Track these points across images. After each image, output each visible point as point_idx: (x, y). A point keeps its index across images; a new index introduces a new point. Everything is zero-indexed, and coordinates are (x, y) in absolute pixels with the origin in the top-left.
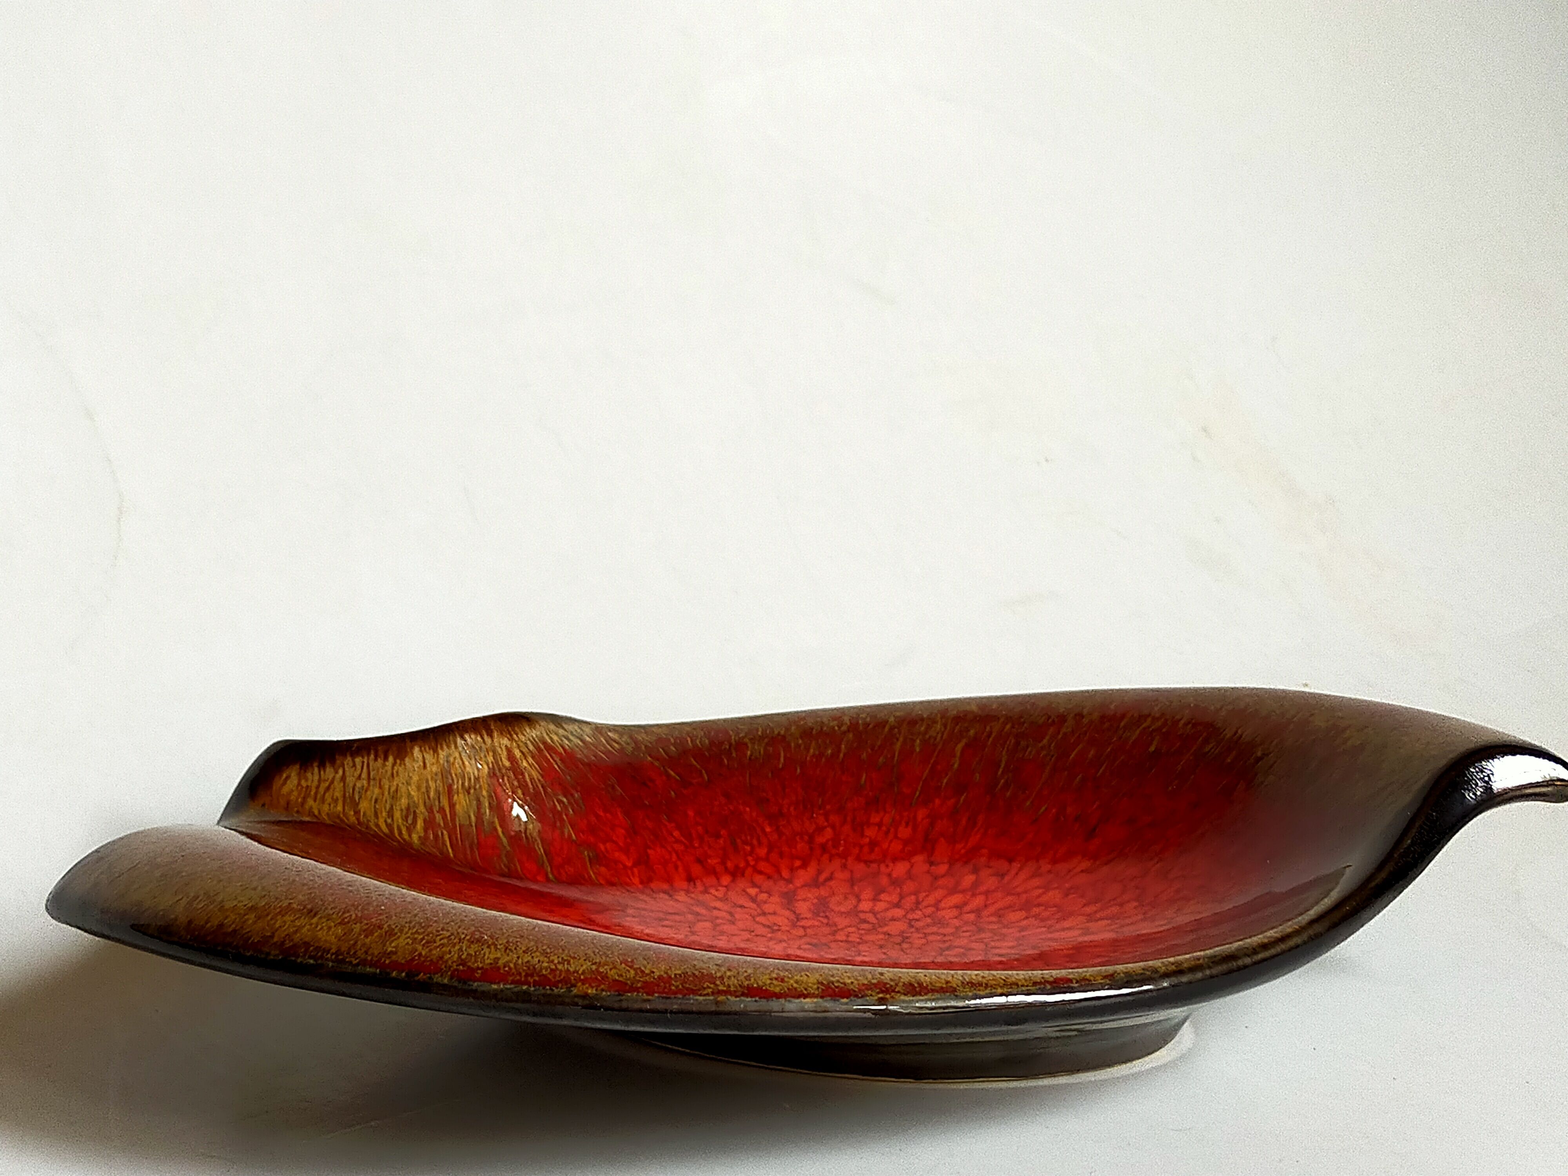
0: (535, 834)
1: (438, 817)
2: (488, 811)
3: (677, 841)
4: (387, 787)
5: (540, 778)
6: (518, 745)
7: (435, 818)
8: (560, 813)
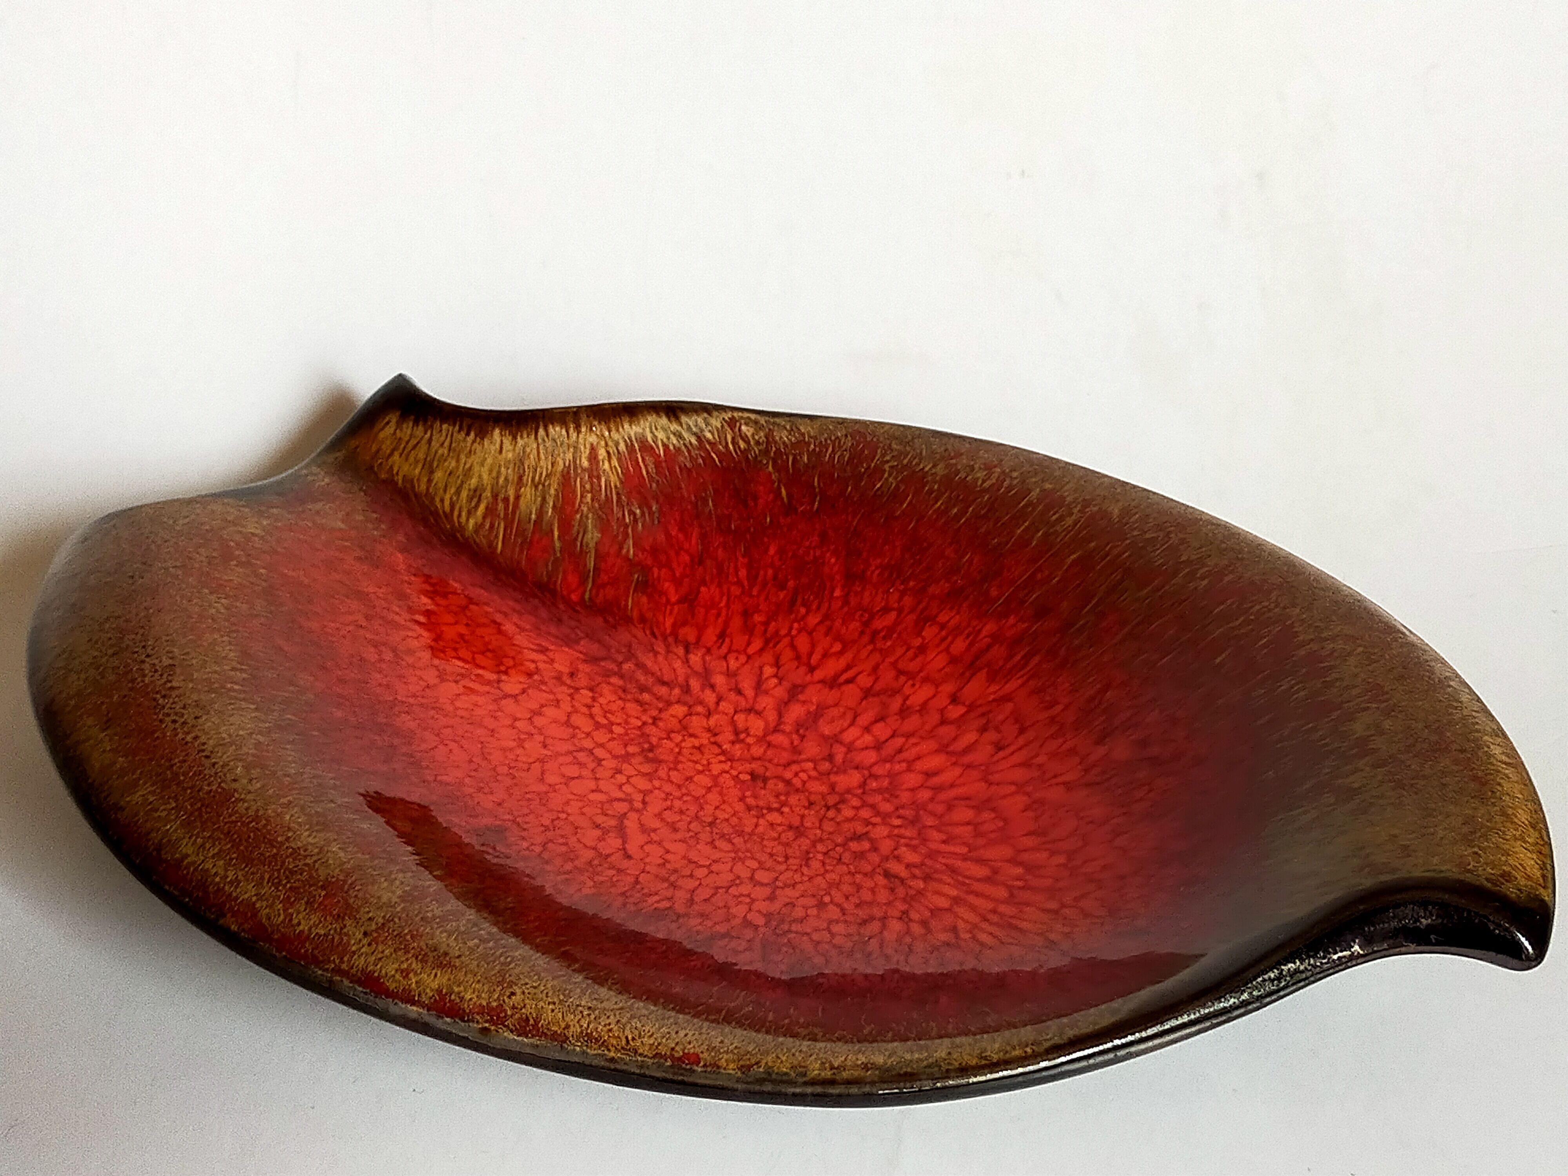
0: (592, 545)
1: (501, 506)
2: (550, 511)
3: (739, 583)
4: (463, 461)
5: (618, 484)
6: (607, 445)
7: (497, 504)
8: (626, 526)
